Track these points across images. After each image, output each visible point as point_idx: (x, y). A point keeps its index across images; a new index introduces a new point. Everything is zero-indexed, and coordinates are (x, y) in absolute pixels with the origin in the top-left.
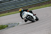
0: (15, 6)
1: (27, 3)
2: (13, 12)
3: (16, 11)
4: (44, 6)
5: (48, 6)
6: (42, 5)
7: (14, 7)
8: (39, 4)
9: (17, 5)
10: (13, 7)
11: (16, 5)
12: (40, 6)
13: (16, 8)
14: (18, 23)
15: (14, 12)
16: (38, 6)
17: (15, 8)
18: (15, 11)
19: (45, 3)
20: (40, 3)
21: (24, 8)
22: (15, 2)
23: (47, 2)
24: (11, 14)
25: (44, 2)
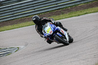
0: (12, 16)
1: (34, 9)
2: (7, 27)
3: (13, 24)
4: (67, 15)
5: (75, 14)
6: (63, 14)
7: (10, 16)
8: (57, 12)
9: (15, 12)
10: (8, 16)
11: (12, 13)
12: (59, 14)
13: (14, 18)
14: (18, 48)
15: (10, 27)
16: (56, 15)
17: (12, 18)
18: (11, 24)
19: (68, 9)
20: (59, 9)
21: (29, 18)
22: (11, 8)
23: (74, 7)
24: (4, 29)
25: (66, 7)
